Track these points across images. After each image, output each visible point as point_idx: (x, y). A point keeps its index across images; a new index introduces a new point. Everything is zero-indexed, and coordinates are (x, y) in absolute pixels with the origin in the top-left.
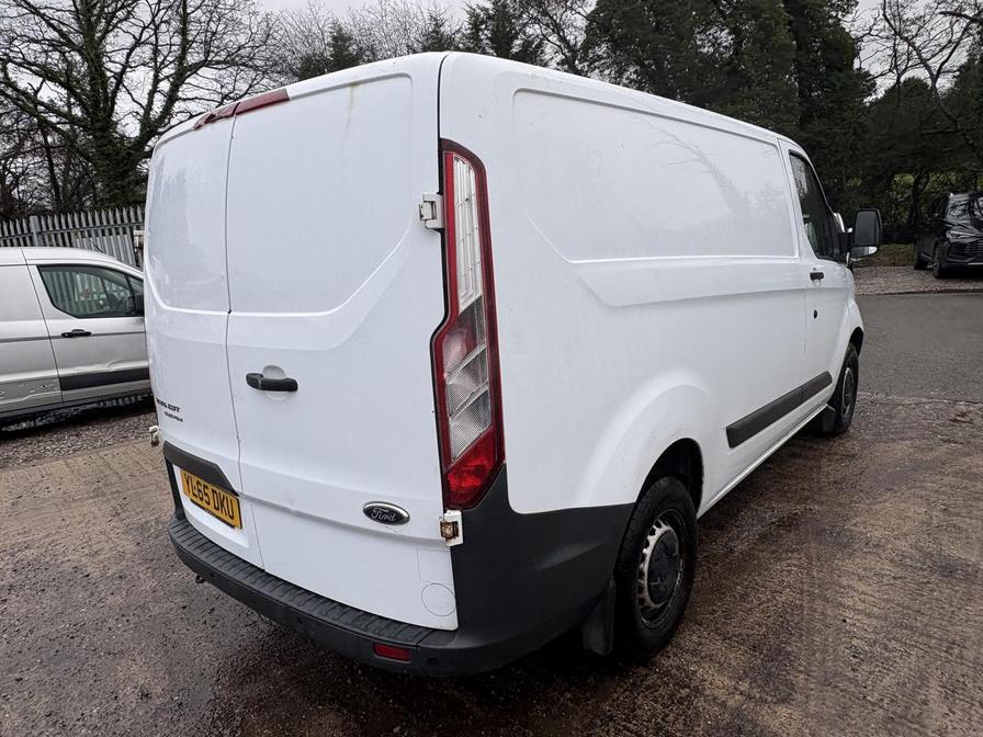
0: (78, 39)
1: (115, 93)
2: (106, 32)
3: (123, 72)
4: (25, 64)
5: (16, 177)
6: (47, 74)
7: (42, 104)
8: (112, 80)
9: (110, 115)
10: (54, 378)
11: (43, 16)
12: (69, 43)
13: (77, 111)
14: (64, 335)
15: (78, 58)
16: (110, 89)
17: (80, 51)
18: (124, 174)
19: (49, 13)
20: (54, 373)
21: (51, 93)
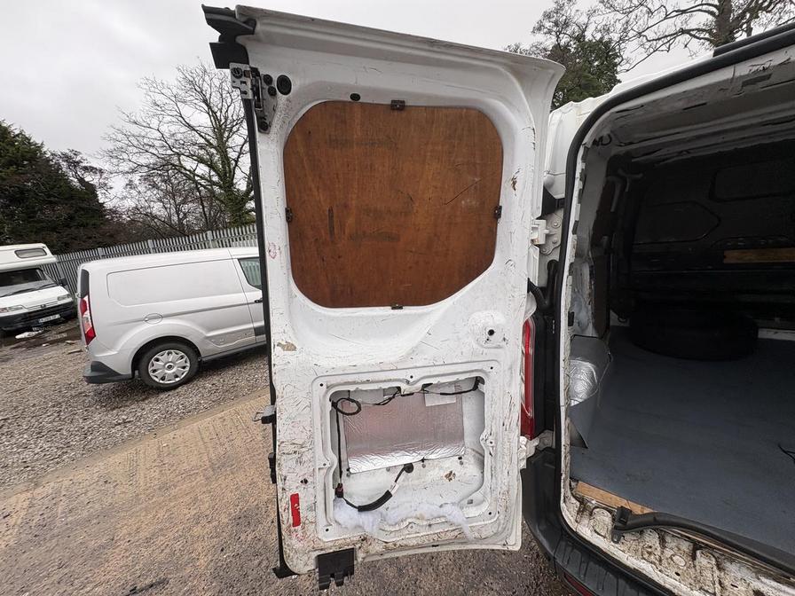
0: (214, 142)
1: (234, 168)
2: (228, 137)
3: (239, 157)
4: (190, 156)
5: (185, 214)
6: (201, 160)
7: (198, 176)
8: (233, 162)
9: (232, 180)
10: (250, 329)
11: (196, 131)
12: (211, 145)
13: (215, 179)
14: (256, 302)
15: (215, 152)
16: (232, 167)
17: (215, 148)
18: (240, 209)
19: (201, 129)
20: (251, 326)
21: (202, 169)
